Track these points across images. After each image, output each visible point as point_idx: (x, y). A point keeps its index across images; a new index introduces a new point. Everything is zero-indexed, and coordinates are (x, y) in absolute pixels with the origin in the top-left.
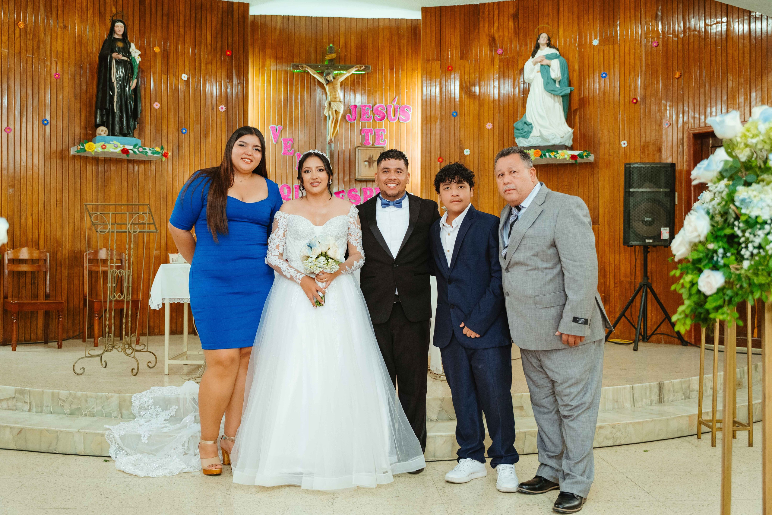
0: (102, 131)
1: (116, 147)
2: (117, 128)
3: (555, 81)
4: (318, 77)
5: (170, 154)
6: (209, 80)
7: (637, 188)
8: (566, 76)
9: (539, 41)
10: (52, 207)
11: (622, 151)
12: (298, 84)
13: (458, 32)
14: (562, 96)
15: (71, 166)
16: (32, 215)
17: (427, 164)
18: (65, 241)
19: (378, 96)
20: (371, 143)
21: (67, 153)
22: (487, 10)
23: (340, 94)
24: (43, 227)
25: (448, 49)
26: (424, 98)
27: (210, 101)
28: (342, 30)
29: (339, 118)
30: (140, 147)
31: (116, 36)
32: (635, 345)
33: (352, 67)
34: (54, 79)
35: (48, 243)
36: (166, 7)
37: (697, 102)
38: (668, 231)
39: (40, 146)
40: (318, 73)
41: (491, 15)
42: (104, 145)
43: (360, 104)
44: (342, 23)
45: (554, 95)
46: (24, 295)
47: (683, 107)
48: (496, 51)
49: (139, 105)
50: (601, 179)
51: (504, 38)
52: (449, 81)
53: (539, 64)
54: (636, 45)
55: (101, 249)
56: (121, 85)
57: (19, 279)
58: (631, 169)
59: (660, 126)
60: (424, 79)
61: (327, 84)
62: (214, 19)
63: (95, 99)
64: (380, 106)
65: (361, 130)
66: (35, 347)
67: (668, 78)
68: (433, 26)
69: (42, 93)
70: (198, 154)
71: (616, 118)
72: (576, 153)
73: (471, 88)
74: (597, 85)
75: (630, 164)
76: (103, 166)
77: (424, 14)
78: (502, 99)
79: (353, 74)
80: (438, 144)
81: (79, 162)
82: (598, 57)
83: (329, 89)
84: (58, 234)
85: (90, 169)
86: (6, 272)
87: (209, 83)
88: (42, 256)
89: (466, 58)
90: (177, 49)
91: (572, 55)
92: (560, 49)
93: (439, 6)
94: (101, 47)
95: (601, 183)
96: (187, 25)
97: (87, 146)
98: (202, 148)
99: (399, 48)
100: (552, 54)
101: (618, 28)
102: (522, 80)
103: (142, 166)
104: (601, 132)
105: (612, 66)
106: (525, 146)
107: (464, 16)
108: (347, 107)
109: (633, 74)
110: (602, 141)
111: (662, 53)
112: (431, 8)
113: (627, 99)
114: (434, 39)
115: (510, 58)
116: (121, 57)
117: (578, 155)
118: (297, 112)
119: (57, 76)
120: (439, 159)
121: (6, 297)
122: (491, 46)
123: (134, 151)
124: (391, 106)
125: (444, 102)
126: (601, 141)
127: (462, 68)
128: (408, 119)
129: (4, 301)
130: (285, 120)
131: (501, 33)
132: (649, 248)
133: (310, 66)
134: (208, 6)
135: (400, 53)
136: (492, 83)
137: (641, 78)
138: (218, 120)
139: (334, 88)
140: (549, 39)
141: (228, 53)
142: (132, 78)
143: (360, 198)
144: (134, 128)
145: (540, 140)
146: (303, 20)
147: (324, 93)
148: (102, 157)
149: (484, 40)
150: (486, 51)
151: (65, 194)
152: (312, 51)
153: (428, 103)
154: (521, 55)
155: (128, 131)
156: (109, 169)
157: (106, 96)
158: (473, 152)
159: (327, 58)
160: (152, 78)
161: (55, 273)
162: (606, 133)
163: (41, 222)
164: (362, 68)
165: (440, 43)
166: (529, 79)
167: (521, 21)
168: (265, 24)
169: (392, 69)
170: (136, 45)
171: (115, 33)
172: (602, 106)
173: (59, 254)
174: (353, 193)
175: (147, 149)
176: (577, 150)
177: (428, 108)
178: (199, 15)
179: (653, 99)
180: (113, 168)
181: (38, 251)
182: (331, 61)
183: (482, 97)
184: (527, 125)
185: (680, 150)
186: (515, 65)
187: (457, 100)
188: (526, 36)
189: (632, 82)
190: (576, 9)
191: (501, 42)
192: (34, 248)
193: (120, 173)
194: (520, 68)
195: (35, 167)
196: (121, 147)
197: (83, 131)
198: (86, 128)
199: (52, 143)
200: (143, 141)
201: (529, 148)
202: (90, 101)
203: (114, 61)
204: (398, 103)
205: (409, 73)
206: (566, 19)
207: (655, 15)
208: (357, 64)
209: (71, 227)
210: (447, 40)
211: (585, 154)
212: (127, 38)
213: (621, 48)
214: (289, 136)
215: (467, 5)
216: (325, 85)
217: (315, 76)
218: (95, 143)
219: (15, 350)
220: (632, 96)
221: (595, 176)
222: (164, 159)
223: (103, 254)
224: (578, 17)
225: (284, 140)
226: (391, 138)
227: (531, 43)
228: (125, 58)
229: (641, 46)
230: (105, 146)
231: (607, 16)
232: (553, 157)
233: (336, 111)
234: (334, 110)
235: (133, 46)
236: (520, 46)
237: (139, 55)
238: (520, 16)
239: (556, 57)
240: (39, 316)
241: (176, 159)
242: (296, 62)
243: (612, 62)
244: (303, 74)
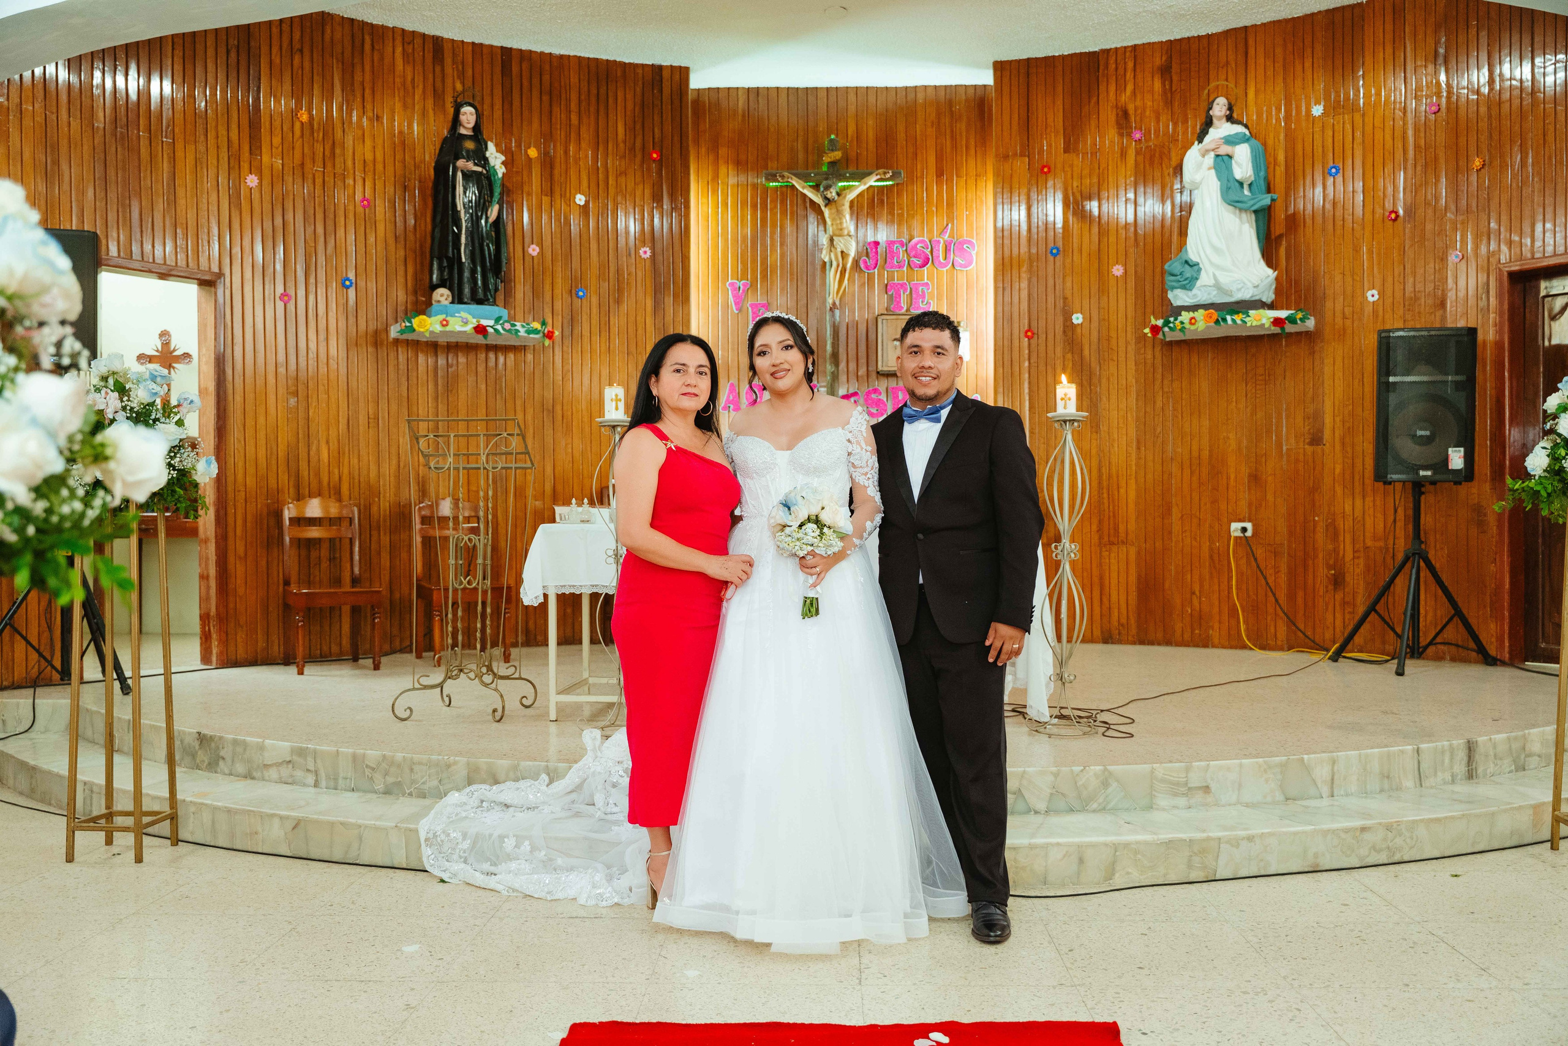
0: (442, 295)
1: (466, 323)
2: (467, 290)
3: (1241, 184)
4: (810, 194)
5: (557, 333)
6: (621, 204)
7: (1403, 375)
8: (1262, 174)
9: (1211, 113)
10: (361, 428)
11: (1369, 310)
12: (776, 207)
13: (1059, 103)
14: (1255, 212)
15: (392, 355)
16: (328, 442)
17: (1006, 343)
18: (384, 485)
19: (916, 224)
20: (905, 308)
21: (384, 336)
22: (1112, 61)
23: (849, 223)
24: (346, 460)
25: (1041, 138)
26: (999, 224)
27: (624, 240)
28: (852, 109)
29: (849, 265)
30: (506, 321)
31: (463, 131)
32: (1399, 664)
33: (870, 174)
34: (360, 209)
35: (357, 489)
36: (546, 78)
37: (1515, 213)
38: (1462, 454)
39: (340, 324)
40: (810, 186)
41: (1121, 71)
42: (444, 320)
43: (885, 239)
44: (852, 97)
45: (1241, 210)
46: (317, 578)
47: (1489, 224)
48: (1129, 135)
49: (504, 250)
50: (1328, 361)
51: (1144, 110)
52: (1044, 192)
53: (1212, 154)
54: (1397, 111)
55: (443, 499)
56: (471, 215)
57: (310, 551)
58: (1391, 340)
59: (1442, 260)
60: (1000, 190)
61: (826, 206)
62: (629, 96)
63: (429, 241)
64: (922, 242)
65: (886, 285)
66: (337, 667)
67: (1458, 170)
68: (1015, 96)
69: (341, 233)
70: (605, 334)
71: (1356, 250)
72: (1283, 314)
73: (1085, 203)
74: (1319, 190)
75: (1389, 331)
76: (445, 355)
77: (999, 73)
78: (1140, 221)
79: (871, 186)
80: (1024, 305)
81: (405, 350)
82: (1323, 137)
83: (831, 214)
84: (373, 474)
85: (424, 361)
86: (287, 539)
87: (622, 208)
88: (345, 513)
89: (1076, 150)
90: (566, 152)
91: (1272, 135)
92: (1250, 126)
93: (1025, 57)
94: (437, 152)
95: (1328, 370)
96: (582, 108)
97: (416, 322)
98: (611, 323)
99: (953, 138)
100: (1237, 134)
101: (1361, 82)
102: (1177, 186)
103: (511, 356)
104: (1327, 276)
105: (1349, 153)
106: (1186, 304)
107: (1072, 73)
108: (861, 244)
109: (1389, 167)
110: (1329, 292)
111: (1448, 123)
112: (1010, 62)
113: (1379, 211)
114: (1017, 118)
115: (1156, 146)
116: (471, 166)
117: (1287, 318)
118: (775, 257)
119: (365, 202)
120: (1026, 332)
121: (287, 583)
122: (1119, 126)
123: (495, 329)
124: (939, 242)
125: (1034, 230)
126: (1327, 291)
127: (1067, 169)
128: (970, 263)
129: (284, 590)
130: (754, 271)
131: (1139, 103)
132: (1423, 486)
133: (795, 175)
134: (619, 74)
135: (955, 147)
136: (1122, 192)
137: (1405, 173)
138: (640, 274)
139: (838, 211)
140: (1230, 108)
141: (655, 156)
142: (491, 202)
143: (886, 405)
144: (496, 290)
145: (1215, 293)
146: (783, 97)
147: (820, 221)
148: (442, 340)
149: (1109, 115)
150: (1111, 136)
151: (383, 405)
152: (800, 146)
153: (1006, 233)
154: (1178, 140)
155: (485, 295)
156: (455, 362)
157: (448, 236)
158: (1089, 319)
159: (826, 159)
160: (525, 202)
161: (368, 541)
162: (1338, 278)
163: (344, 453)
164: (888, 176)
165: (1027, 125)
166: (1193, 182)
167: (1175, 78)
168: (718, 104)
169: (940, 174)
170: (497, 145)
171: (460, 125)
172: (1330, 227)
173: (374, 509)
174: (874, 396)
175: (518, 324)
176: (1282, 309)
177: (1007, 242)
178: (603, 91)
179: (1430, 212)
180: (462, 359)
181: (337, 504)
182: (832, 164)
183: (1105, 219)
184: (1191, 266)
185: (1482, 304)
186: (1166, 160)
187: (1059, 225)
188: (1185, 104)
189: (1387, 181)
190: (1279, 51)
191: (1138, 118)
192: (333, 497)
193: (474, 368)
194: (1174, 163)
195: (331, 361)
196: (473, 323)
197: (411, 298)
198: (415, 292)
199: (359, 318)
200: (512, 312)
201: (1194, 308)
202: (421, 246)
203: (459, 175)
204: (951, 236)
205: (971, 182)
206: (1261, 71)
207: (1431, 57)
208: (878, 169)
209: (394, 462)
210: (1039, 120)
211: (1300, 315)
212: (481, 134)
213: (1366, 120)
214: (761, 299)
215: (1075, 54)
216: (823, 208)
217: (805, 191)
218: (429, 316)
219: (302, 674)
220: (1389, 206)
221: (1317, 356)
222: (547, 342)
223: (446, 508)
224: (1284, 66)
225: (751, 305)
226: (939, 298)
227: (1195, 116)
228: (479, 169)
229: (1405, 113)
230: (447, 321)
231: (1338, 63)
232: (1239, 322)
233: (842, 252)
234: (839, 250)
235: (491, 147)
236: (1175, 125)
237: (503, 163)
238: (1175, 68)
239: (1243, 140)
240: (343, 615)
241: (567, 342)
242: (772, 168)
243: (1348, 145)
244: (784, 189)
